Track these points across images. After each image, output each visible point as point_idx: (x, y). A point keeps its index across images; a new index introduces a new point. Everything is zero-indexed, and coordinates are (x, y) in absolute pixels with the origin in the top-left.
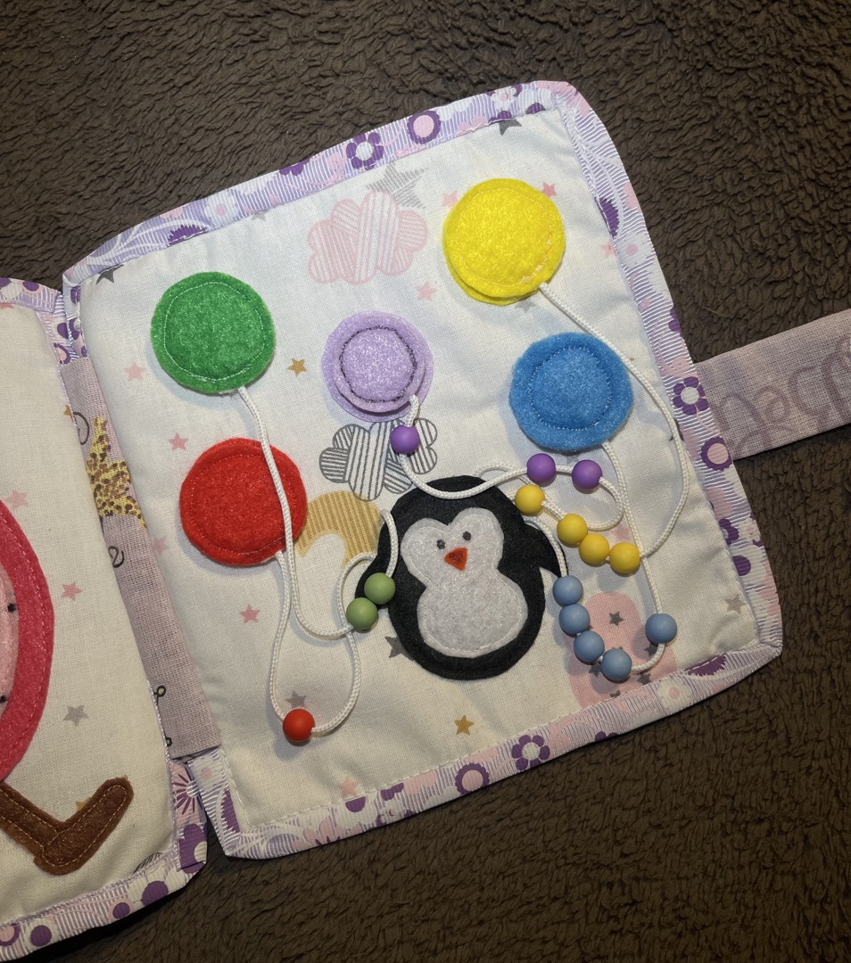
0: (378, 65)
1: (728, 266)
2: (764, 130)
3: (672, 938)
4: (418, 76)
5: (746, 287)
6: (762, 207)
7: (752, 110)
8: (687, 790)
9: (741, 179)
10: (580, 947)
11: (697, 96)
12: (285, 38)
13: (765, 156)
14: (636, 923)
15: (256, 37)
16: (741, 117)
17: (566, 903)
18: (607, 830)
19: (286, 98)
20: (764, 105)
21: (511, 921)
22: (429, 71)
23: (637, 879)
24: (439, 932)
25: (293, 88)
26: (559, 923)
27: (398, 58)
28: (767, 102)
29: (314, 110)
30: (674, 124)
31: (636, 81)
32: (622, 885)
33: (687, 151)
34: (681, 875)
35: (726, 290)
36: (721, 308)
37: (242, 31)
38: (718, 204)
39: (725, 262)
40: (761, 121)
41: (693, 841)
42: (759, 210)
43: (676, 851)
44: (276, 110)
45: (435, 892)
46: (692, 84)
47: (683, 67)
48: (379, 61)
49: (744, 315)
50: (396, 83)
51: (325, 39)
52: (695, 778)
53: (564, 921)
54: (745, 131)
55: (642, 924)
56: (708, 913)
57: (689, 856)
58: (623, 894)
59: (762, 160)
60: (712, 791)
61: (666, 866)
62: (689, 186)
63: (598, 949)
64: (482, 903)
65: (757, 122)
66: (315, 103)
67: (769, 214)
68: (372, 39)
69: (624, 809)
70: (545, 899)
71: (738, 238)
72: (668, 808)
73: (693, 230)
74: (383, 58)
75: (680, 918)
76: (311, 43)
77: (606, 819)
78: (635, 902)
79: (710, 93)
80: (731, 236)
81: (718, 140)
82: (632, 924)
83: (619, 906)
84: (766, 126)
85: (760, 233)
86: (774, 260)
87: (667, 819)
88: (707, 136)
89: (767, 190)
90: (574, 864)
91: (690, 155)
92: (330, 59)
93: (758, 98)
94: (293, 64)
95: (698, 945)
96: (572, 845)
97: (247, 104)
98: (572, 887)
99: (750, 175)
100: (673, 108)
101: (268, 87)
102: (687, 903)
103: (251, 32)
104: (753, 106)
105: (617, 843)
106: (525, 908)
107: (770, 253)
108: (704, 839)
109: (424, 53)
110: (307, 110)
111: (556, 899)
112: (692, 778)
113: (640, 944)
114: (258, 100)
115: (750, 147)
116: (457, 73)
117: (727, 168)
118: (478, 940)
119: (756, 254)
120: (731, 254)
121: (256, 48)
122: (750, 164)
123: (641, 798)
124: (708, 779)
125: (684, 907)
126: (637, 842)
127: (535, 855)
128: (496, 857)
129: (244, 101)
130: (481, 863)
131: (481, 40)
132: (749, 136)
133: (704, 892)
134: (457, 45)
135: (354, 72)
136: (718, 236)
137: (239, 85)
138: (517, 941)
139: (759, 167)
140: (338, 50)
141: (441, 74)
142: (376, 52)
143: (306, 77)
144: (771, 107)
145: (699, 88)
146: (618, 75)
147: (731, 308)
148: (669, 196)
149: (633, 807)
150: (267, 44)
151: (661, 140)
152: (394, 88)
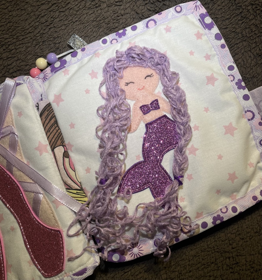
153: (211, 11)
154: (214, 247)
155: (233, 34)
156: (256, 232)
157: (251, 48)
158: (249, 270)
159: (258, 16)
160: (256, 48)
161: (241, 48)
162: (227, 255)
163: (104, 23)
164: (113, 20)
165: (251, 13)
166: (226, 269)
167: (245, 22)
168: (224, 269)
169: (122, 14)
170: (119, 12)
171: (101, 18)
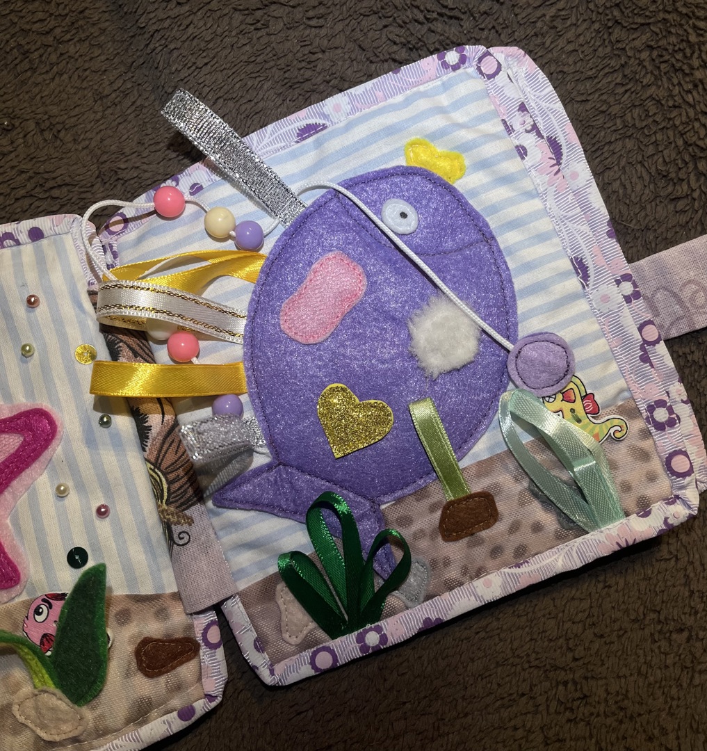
0: (355, 41)
1: (639, 187)
2: (665, 73)
3: (615, 724)
4: (386, 48)
5: (653, 203)
6: (665, 138)
7: (654, 57)
8: (623, 607)
9: (647, 115)
10: (543, 732)
11: (609, 49)
12: (282, 24)
13: (666, 94)
14: (587, 714)
15: (259, 25)
16: (646, 64)
17: (531, 698)
18: (561, 640)
19: (285, 72)
20: (664, 53)
21: (489, 714)
22: (395, 43)
23: (586, 678)
24: (434, 723)
25: (289, 64)
26: (526, 714)
27: (371, 34)
28: (667, 50)
29: (307, 80)
30: (590, 73)
31: (559, 40)
32: (575, 683)
33: (602, 94)
34: (620, 674)
35: (638, 206)
36: (634, 221)
37: (247, 21)
38: (629, 137)
39: (636, 184)
40: (663, 66)
41: (629, 647)
42: (663, 139)
43: (616, 656)
44: (278, 82)
45: (430, 692)
46: (604, 40)
47: (597, 26)
48: (355, 38)
49: (653, 226)
50: (370, 55)
51: (313, 22)
52: (629, 597)
53: (529, 713)
54: (650, 74)
55: (592, 714)
56: (642, 703)
57: (626, 659)
58: (576, 690)
59: (664, 98)
60: (642, 608)
61: (608, 668)
62: (605, 123)
63: (558, 735)
64: (466, 699)
65: (659, 68)
66: (308, 74)
67: (671, 143)
68: (349, 20)
69: (573, 623)
70: (515, 695)
71: (646, 164)
72: (608, 621)
73: (609, 159)
74: (358, 34)
75: (622, 709)
76: (302, 27)
77: (560, 632)
78: (585, 696)
79: (619, 45)
80: (641, 162)
81: (627, 84)
82: (583, 714)
83: (574, 700)
84: (667, 69)
85: (664, 158)
86: (675, 181)
87: (608, 630)
88: (618, 81)
89: (668, 123)
90: (537, 667)
91: (604, 97)
92: (318, 39)
93: (659, 47)
94: (288, 44)
95: (635, 729)
96: (535, 652)
97: (256, 78)
98: (535, 685)
99: (655, 111)
100: (589, 60)
101: (272, 63)
102: (626, 697)
103: (255, 21)
104: (655, 53)
105: (569, 649)
106: (499, 703)
107: (673, 175)
108: (637, 646)
109: (390, 28)
110: (302, 80)
111: (523, 695)
112: (626, 598)
113: (590, 729)
114: (264, 74)
115: (654, 88)
116: (418, 43)
117: (635, 106)
118: (464, 729)
119: (661, 176)
120: (641, 177)
121: (260, 34)
122: (654, 102)
123: (587, 613)
124: (639, 598)
125: (623, 700)
126: (585, 649)
127: (506, 660)
128: (476, 663)
129: (254, 75)
130: (464, 668)
131: (435, 15)
132: (653, 79)
133: (639, 688)
134: (416, 21)
135: (336, 48)
136: (629, 163)
137: (249, 63)
138: (494, 729)
139: (661, 104)
140: (323, 32)
141: (405, 45)
142: (353, 31)
143: (299, 55)
144: (670, 54)
145: (610, 41)
146: (544, 37)
147: (642, 221)
148: (588, 132)
149: (581, 621)
150: (267, 30)
151: (581, 87)
152: (368, 59)
153: (550, 55)
154: (528, 655)
155: (601, 119)
156: (635, 621)
157: (643, 156)
158: (614, 714)
159: (664, 79)
160: (656, 157)
161: (619, 154)
162: (562, 676)
163: (274, 69)
164: (300, 61)
165: (646, 69)
166: (556, 711)
167: (633, 90)
168: (552, 710)
169: (323, 49)
170: (316, 43)
171: (269, 56)
